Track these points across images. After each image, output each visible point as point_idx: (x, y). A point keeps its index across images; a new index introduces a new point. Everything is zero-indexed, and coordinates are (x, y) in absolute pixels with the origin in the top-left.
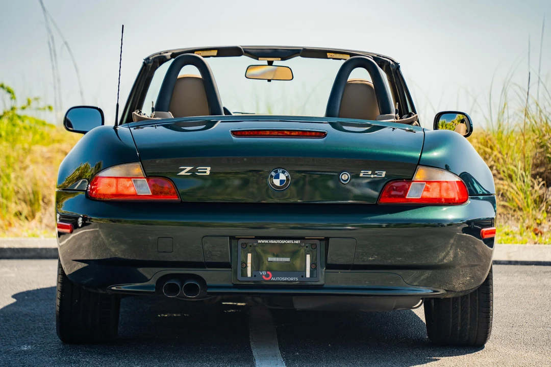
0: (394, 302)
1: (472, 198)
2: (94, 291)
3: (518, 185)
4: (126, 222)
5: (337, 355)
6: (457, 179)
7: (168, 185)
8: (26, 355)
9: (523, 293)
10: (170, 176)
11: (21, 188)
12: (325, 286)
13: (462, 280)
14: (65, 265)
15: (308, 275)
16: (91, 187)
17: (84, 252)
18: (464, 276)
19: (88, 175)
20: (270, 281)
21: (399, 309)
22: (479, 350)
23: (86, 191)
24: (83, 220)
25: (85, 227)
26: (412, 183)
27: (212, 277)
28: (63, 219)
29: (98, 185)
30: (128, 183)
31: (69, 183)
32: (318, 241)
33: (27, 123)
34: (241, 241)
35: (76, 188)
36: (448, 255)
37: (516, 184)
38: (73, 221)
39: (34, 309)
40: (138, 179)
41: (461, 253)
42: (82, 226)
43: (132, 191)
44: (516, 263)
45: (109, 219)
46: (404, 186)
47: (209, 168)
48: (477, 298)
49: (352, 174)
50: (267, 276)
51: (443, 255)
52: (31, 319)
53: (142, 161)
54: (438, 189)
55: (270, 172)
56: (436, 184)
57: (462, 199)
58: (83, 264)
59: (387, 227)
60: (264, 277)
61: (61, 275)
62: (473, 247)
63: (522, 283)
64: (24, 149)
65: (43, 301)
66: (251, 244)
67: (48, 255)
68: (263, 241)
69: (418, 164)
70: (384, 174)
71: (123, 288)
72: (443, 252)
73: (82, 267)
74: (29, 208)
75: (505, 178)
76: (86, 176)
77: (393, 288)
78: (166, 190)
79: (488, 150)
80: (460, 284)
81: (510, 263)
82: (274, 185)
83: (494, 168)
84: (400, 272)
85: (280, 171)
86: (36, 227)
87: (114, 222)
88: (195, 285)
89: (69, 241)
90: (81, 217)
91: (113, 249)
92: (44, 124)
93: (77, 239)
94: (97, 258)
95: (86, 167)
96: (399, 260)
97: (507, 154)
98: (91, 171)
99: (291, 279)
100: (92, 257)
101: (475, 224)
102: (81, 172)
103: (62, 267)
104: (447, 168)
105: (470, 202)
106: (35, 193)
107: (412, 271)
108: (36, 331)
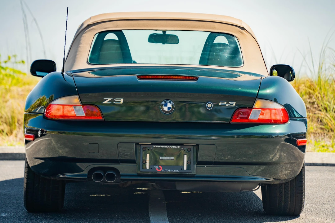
0: (240, 186)
1: (291, 120)
2: (48, 178)
3: (330, 114)
4: (69, 133)
5: (204, 220)
6: (281, 107)
7: (96, 110)
8: (4, 219)
9: (329, 183)
10: (96, 104)
11: (3, 115)
12: (196, 175)
13: (285, 172)
14: (30, 161)
15: (185, 168)
16: (47, 111)
17: (42, 153)
18: (286, 170)
19: (45, 103)
20: (161, 172)
21: (244, 191)
22: (296, 218)
23: (43, 114)
24: (41, 132)
25: (42, 137)
26: (253, 110)
27: (124, 169)
28: (29, 132)
29: (51, 110)
30: (70, 109)
31: (32, 109)
32: (192, 146)
33: (8, 72)
34: (142, 146)
35: (37, 112)
36: (275, 156)
37: (329, 114)
38: (35, 133)
39: (10, 191)
40: (77, 106)
41: (284, 155)
42: (41, 136)
43: (73, 113)
44: (327, 165)
45: (58, 131)
46: (248, 111)
47: (122, 99)
48: (295, 184)
49: (214, 104)
50: (159, 168)
51: (272, 156)
52: (8, 197)
53: (79, 94)
54: (270, 113)
55: (161, 102)
56: (268, 110)
57: (285, 120)
58: (41, 160)
59: (237, 137)
60: (157, 169)
61: (27, 168)
62: (292, 152)
63: (330, 178)
64: (6, 89)
65: (16, 187)
66: (149, 148)
67: (21, 158)
68: (157, 146)
69: (257, 98)
70: (234, 104)
71: (67, 176)
72: (272, 154)
73: (41, 162)
74: (9, 128)
75: (322, 110)
76: (43, 104)
77: (241, 177)
78: (95, 113)
79: (312, 91)
80: (284, 175)
81: (323, 165)
82: (164, 111)
83: (316, 103)
84: (245, 167)
85: (168, 101)
86: (14, 140)
87: (61, 133)
88: (113, 174)
89: (32, 146)
90: (40, 130)
91: (60, 151)
92: (19, 72)
93: (37, 144)
94: (50, 157)
95: (43, 98)
96: (244, 159)
97: (324, 94)
98: (47, 101)
99: (175, 171)
100: (47, 156)
101: (293, 137)
102: (40, 102)
103: (28, 163)
104: (276, 101)
105: (290, 122)
106: (13, 118)
107: (252, 166)
108: (11, 205)
